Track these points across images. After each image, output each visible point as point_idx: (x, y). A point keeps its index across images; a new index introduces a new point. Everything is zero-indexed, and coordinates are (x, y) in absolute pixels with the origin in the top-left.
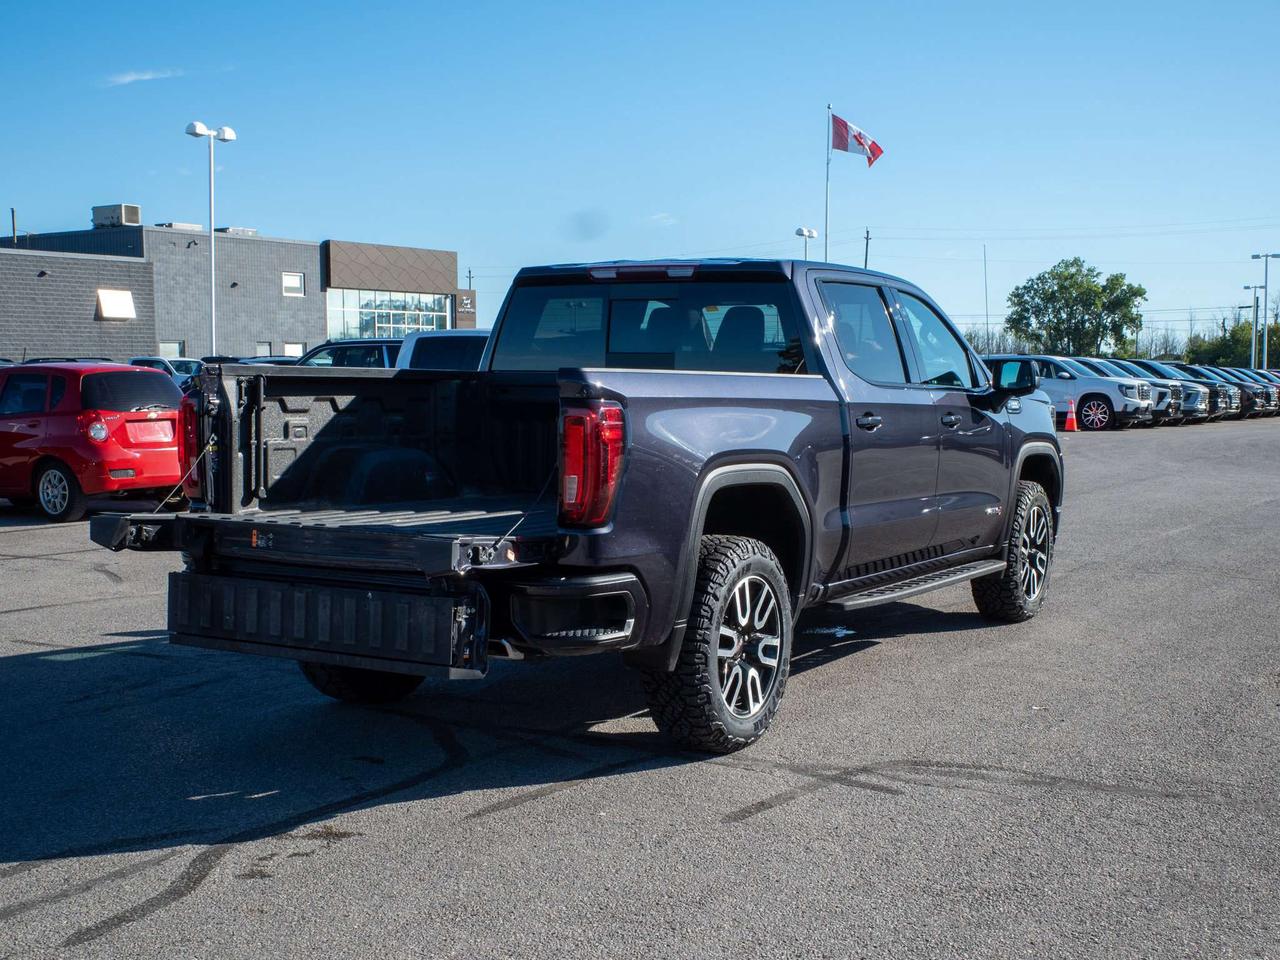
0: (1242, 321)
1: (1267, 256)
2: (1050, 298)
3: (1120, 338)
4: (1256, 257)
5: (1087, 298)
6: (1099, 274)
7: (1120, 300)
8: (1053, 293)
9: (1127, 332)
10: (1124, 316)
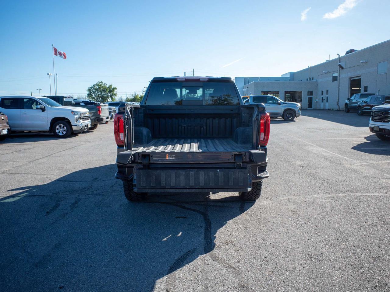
0: (136, 95)
2: (96, 90)
3: (112, 98)
5: (105, 90)
6: (107, 85)
7: (112, 90)
8: (97, 89)
9: (113, 97)
10: (113, 93)
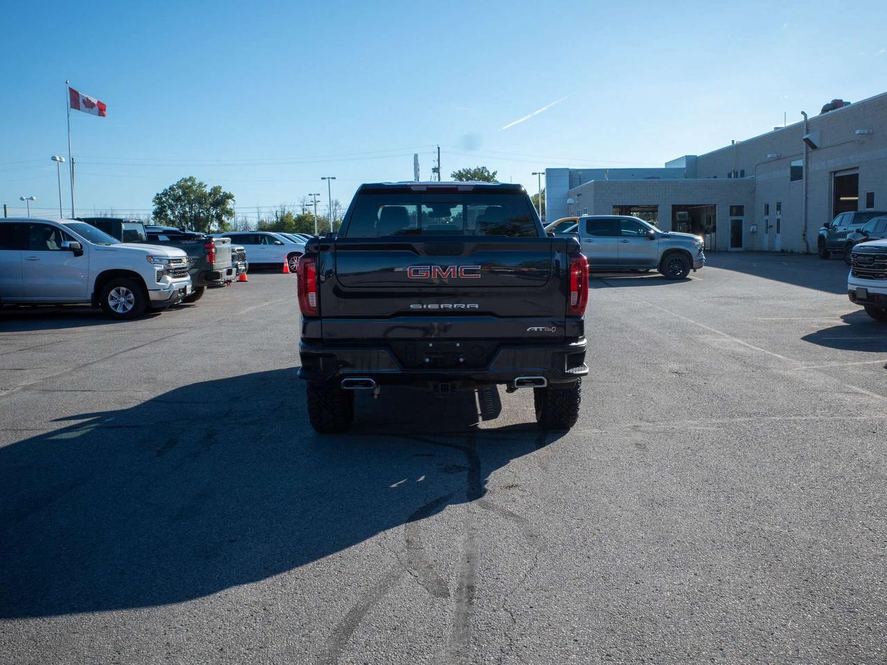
1: (329, 178)
2: (178, 199)
3: (221, 223)
4: (323, 178)
5: (201, 199)
6: (205, 186)
7: (220, 201)
8: (180, 196)
9: (224, 218)
10: (223, 210)
